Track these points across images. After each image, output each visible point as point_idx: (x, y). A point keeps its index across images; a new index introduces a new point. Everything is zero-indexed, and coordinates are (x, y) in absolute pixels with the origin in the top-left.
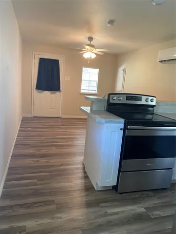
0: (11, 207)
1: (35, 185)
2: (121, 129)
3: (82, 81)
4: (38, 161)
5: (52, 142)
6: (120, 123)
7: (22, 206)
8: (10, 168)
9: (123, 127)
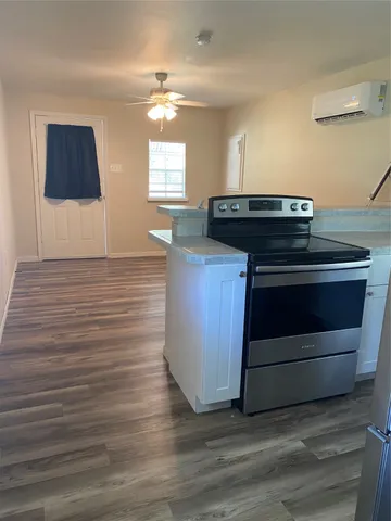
2: (242, 275)
3: (150, 173)
4: (61, 360)
5: (91, 315)
7: (31, 465)
9: (245, 271)
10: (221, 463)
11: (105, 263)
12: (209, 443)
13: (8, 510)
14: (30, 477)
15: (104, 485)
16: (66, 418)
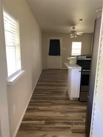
0: (34, 102)
1: (44, 96)
2: (80, 71)
3: (72, 49)
5: (54, 80)
6: (79, 68)
7: (38, 102)
8: (35, 89)
9: (81, 71)
10: (72, 108)
11: (60, 70)
12: (71, 105)
13: (34, 107)
14: (38, 104)
15: (49, 107)
16: (45, 96)
